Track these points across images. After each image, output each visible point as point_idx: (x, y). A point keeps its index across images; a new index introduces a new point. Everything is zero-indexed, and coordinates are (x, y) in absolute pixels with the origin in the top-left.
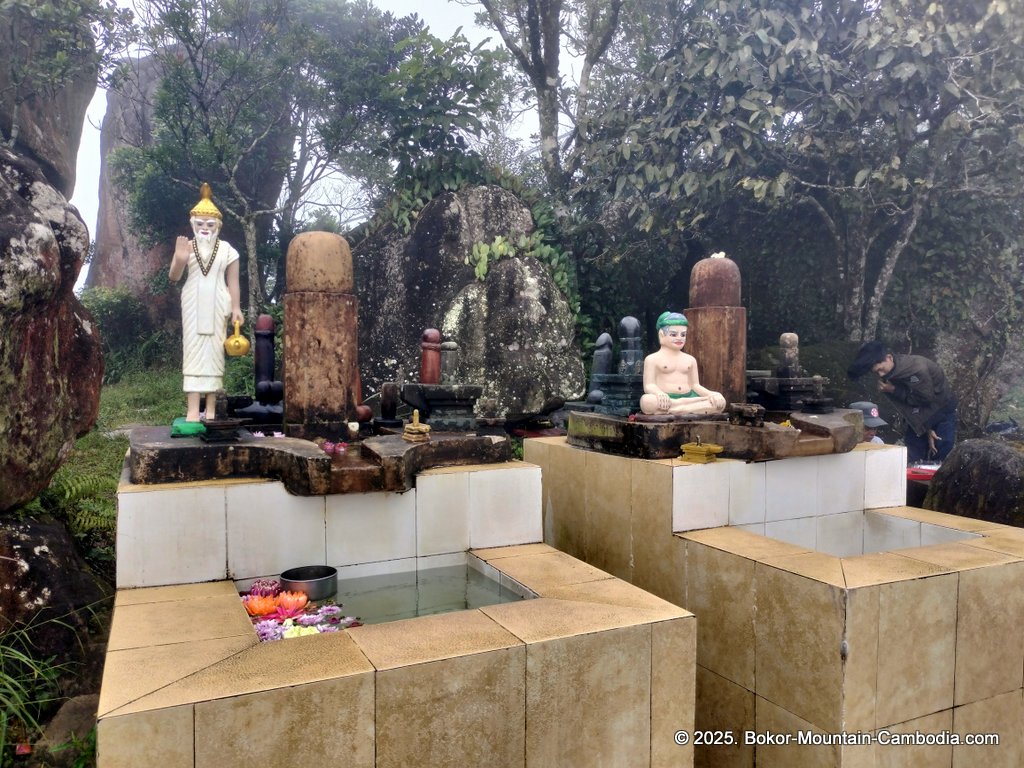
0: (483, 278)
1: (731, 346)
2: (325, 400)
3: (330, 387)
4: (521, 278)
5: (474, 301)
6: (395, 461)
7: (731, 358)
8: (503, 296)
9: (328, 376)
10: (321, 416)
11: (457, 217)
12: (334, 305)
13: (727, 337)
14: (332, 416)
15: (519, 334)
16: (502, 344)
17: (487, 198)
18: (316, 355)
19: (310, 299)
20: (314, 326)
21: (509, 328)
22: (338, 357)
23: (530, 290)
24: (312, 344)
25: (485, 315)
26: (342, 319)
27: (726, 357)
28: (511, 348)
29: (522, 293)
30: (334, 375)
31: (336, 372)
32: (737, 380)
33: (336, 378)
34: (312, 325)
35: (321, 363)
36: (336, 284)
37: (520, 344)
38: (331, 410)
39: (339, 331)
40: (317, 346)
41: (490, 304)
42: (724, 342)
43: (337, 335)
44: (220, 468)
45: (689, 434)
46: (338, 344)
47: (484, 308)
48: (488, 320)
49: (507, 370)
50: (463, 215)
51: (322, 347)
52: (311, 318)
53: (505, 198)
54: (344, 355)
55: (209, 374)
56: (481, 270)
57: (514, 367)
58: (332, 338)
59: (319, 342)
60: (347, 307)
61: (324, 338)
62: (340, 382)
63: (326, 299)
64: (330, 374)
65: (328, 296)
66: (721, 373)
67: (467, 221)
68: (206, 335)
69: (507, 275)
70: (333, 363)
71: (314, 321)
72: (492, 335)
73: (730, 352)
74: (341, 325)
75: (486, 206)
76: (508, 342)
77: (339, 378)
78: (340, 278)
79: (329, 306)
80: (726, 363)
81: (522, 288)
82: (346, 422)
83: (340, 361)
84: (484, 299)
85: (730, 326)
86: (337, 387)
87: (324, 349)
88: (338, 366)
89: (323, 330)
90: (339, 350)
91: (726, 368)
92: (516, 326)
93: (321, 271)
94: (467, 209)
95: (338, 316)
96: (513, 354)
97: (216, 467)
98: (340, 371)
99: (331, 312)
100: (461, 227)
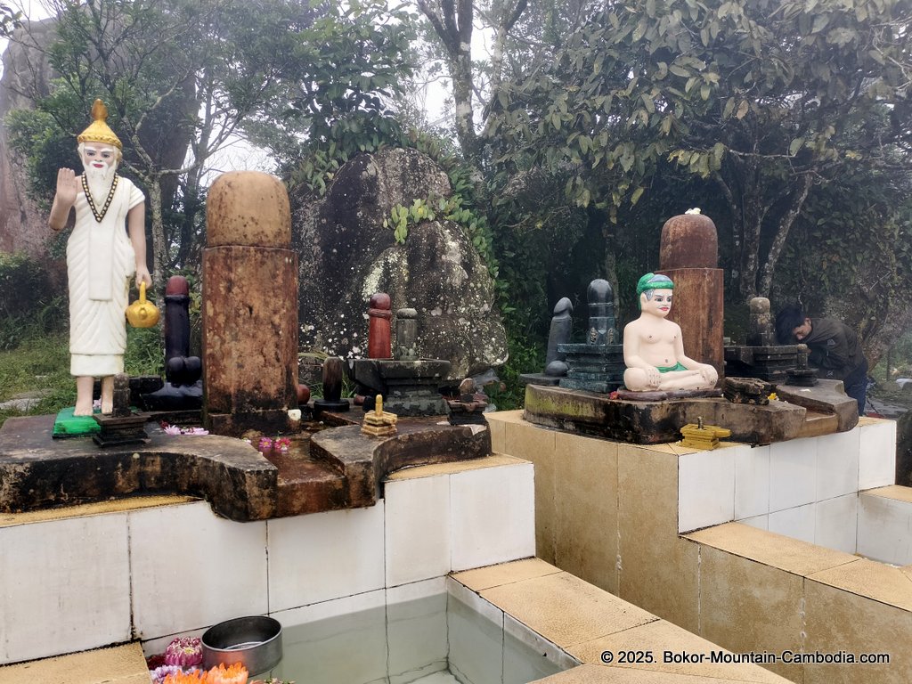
0: (403, 241)
1: (710, 312)
2: (259, 382)
3: (265, 366)
4: (442, 242)
5: (395, 265)
6: (361, 469)
7: (711, 324)
8: (422, 264)
9: (262, 352)
10: (254, 403)
11: (375, 179)
12: (269, 263)
13: (706, 302)
14: (268, 403)
15: (442, 298)
16: (424, 310)
17: (405, 161)
18: (246, 326)
19: (239, 254)
20: (245, 289)
21: (431, 293)
22: (275, 328)
23: (452, 254)
24: (242, 312)
25: (406, 279)
26: (280, 280)
27: (706, 324)
28: (434, 313)
29: (443, 257)
30: (270, 350)
31: (273, 347)
32: (717, 349)
33: (273, 354)
34: (241, 288)
35: (254, 336)
36: (271, 237)
37: (442, 309)
38: (266, 394)
39: (276, 296)
40: (248, 314)
41: (412, 272)
42: (704, 308)
43: (273, 300)
44: (120, 484)
45: (684, 414)
46: (275, 312)
47: (405, 272)
48: (409, 284)
49: (431, 336)
50: (381, 177)
51: (254, 315)
52: (240, 279)
53: (423, 161)
54: (283, 326)
55: (106, 353)
56: (400, 233)
57: (437, 332)
58: (266, 304)
59: (251, 309)
60: (285, 265)
61: (257, 304)
62: (278, 360)
63: (259, 255)
64: (265, 349)
65: (262, 252)
66: (701, 342)
67: (385, 183)
68: (100, 301)
69: (428, 238)
70: (269, 336)
71: (244, 282)
72: (414, 300)
73: (710, 318)
74: (279, 288)
75: (404, 169)
76: (431, 307)
77: (276, 354)
78: (275, 229)
79: (263, 263)
80: (705, 331)
81: (444, 252)
82: (285, 409)
83: (277, 333)
84: (405, 263)
85: (710, 289)
86: (273, 366)
87: (257, 318)
88: (275, 339)
89: (256, 294)
90: (276, 319)
91: (705, 337)
92: (438, 291)
93: (253, 219)
94: (384, 171)
95: (274, 276)
96: (436, 320)
97: (114, 483)
98: (277, 346)
99: (266, 271)
100: (378, 189)
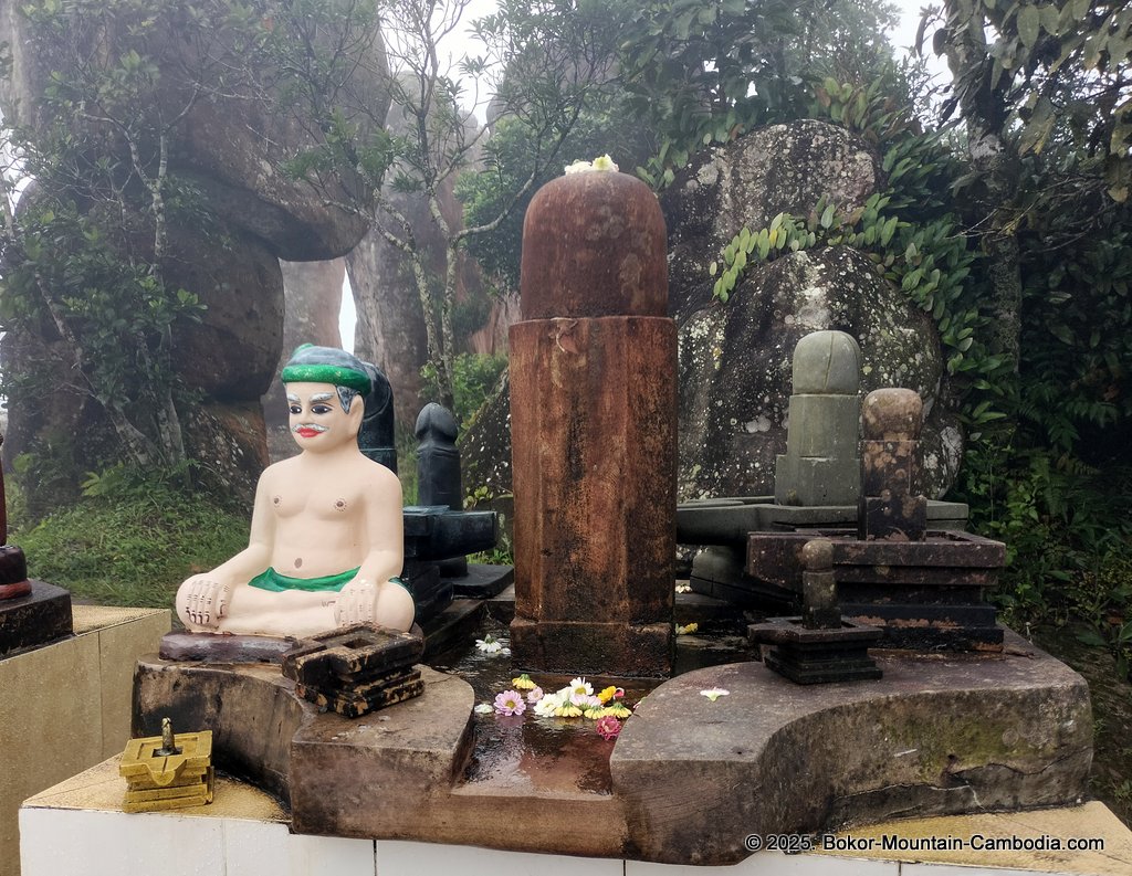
0: (725, 296)
1: (572, 436)
4: (790, 291)
5: (703, 341)
7: (575, 471)
8: (746, 336)
11: (714, 189)
13: (558, 410)
15: (767, 400)
16: (734, 421)
17: (783, 145)
21: (749, 390)
23: (809, 312)
25: (717, 365)
27: (556, 470)
28: (752, 428)
29: (789, 320)
32: (598, 540)
37: (771, 418)
41: (726, 346)
42: (550, 426)
47: (717, 352)
48: (719, 375)
49: (734, 470)
50: (726, 184)
53: (822, 139)
56: (722, 287)
57: (745, 465)
66: (540, 517)
67: (733, 194)
69: (764, 288)
72: (720, 403)
73: (571, 453)
75: (777, 162)
76: (746, 415)
80: (554, 489)
81: (790, 310)
84: (720, 336)
85: (571, 376)
91: (555, 504)
92: (760, 385)
94: (735, 173)
96: (754, 439)
100: (718, 207)
